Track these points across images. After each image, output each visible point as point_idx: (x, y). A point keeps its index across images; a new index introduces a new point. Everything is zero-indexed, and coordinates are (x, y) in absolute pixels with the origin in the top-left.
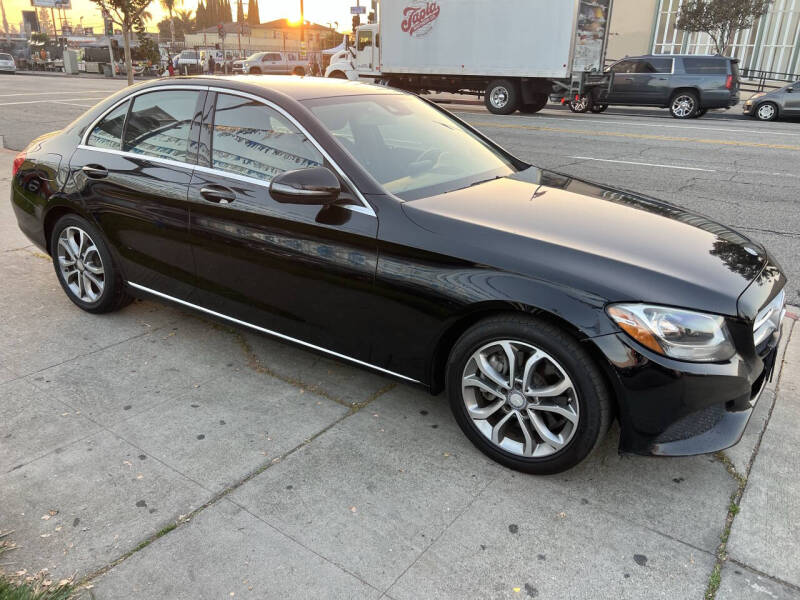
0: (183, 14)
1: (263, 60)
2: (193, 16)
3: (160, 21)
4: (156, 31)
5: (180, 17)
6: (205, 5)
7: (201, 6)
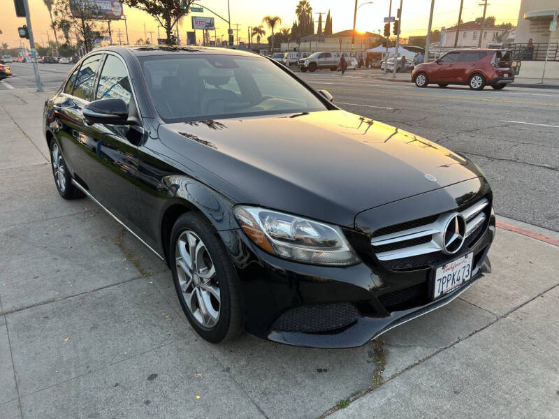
0: (285, 31)
1: (319, 57)
2: (290, 32)
3: (269, 36)
4: (267, 42)
5: (282, 32)
6: (298, 24)
7: (295, 25)
